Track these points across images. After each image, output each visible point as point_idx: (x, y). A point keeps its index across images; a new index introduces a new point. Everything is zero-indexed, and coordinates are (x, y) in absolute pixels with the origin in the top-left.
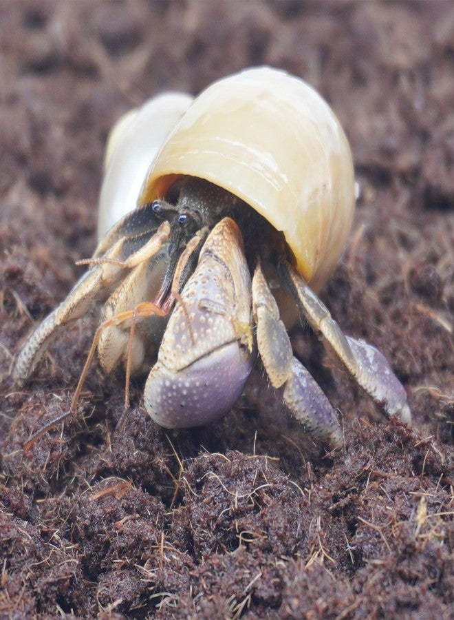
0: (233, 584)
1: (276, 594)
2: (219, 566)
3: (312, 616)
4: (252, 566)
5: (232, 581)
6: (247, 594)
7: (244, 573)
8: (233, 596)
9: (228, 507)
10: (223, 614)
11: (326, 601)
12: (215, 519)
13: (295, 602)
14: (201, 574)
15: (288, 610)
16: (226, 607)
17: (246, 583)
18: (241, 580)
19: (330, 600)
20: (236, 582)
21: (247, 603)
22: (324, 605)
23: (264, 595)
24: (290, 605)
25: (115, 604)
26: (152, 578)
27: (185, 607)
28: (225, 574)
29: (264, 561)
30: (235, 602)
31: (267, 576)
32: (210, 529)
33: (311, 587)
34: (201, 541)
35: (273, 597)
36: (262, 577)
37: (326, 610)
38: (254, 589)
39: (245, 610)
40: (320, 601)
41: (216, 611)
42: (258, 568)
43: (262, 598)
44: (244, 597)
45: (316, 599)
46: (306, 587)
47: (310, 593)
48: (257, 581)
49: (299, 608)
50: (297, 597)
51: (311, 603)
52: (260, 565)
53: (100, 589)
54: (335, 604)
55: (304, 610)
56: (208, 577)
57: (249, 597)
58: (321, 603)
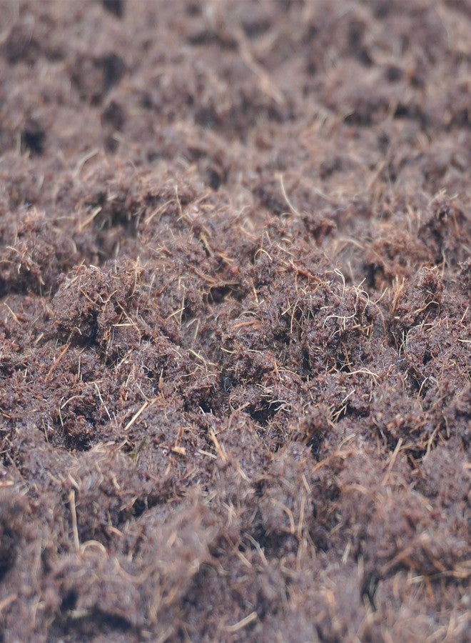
0: (333, 397)
1: (366, 406)
2: (323, 382)
3: (391, 427)
4: (348, 384)
5: (332, 395)
6: (344, 405)
7: (342, 389)
8: (333, 405)
9: (337, 329)
10: (325, 417)
11: (403, 417)
12: (326, 339)
13: (380, 415)
14: (309, 388)
15: (374, 420)
16: (328, 412)
17: (343, 397)
18: (340, 394)
19: (406, 416)
20: (336, 396)
21: (343, 412)
22: (402, 420)
23: (357, 406)
24: (375, 417)
25: (244, 406)
26: (269, 394)
27: (296, 411)
28: (328, 389)
29: (357, 381)
30: (334, 409)
31: (359, 393)
32: (322, 346)
33: (393, 404)
34: (315, 355)
35: (363, 408)
36: (355, 392)
37: (403, 423)
38: (349, 401)
39: (342, 416)
40: (398, 416)
41: (320, 414)
42: (352, 386)
43: (355, 408)
44: (341, 407)
45: (396, 414)
46: (388, 405)
47: (391, 409)
48: (352, 395)
49: (382, 420)
50: (382, 411)
51: (392, 416)
52: (354, 384)
53: (232, 397)
54: (410, 421)
55: (385, 422)
56: (314, 391)
57: (345, 407)
58: (399, 418)
